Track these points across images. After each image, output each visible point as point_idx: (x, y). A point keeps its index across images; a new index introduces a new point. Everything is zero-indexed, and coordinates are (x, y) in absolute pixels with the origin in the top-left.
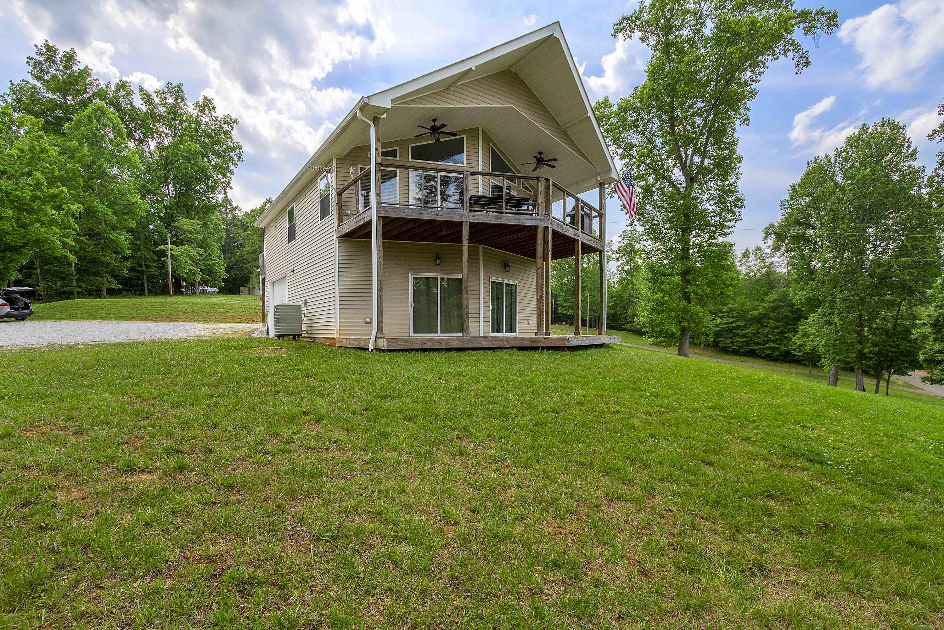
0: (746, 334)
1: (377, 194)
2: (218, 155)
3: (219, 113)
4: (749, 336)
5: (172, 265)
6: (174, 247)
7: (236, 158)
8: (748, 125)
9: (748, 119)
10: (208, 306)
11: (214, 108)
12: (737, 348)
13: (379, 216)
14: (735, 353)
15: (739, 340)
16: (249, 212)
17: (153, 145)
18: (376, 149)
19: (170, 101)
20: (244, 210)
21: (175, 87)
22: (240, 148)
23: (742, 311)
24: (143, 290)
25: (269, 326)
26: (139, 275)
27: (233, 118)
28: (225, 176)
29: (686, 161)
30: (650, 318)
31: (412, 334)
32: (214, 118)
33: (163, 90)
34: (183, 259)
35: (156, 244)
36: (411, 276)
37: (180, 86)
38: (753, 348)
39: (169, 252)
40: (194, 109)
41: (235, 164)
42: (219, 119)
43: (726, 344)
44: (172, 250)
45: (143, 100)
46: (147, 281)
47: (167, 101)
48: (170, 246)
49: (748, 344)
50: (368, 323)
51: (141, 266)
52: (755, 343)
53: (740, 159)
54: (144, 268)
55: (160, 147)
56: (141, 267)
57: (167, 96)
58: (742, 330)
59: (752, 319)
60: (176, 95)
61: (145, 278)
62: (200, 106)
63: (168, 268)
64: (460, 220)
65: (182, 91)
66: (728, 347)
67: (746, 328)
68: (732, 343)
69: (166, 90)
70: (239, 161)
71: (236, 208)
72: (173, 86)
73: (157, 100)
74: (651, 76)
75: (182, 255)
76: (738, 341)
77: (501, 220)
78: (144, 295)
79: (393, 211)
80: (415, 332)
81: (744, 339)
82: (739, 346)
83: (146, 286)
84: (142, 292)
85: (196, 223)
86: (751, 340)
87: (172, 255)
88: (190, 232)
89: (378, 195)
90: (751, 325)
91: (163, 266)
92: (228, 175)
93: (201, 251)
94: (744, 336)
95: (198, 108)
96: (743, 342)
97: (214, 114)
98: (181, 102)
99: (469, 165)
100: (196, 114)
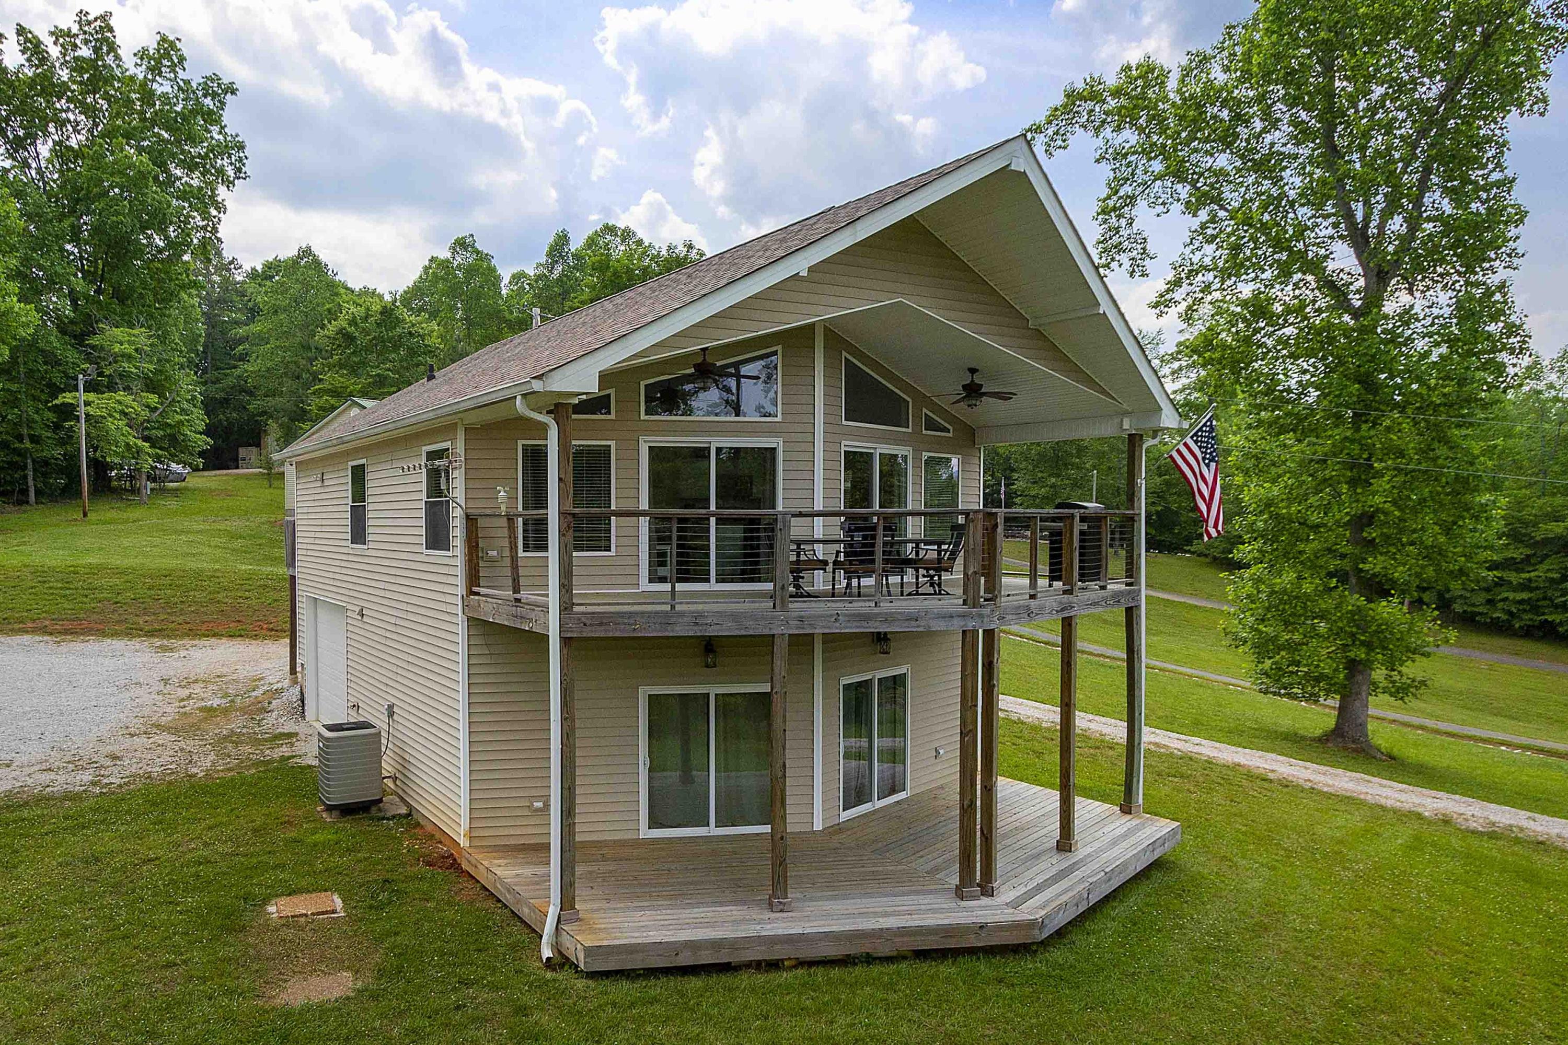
0: (1530, 580)
1: (562, 586)
2: (190, 167)
3: (193, 74)
4: (1537, 588)
5: (88, 435)
6: (92, 396)
7: (230, 172)
8: (1542, 114)
9: (1545, 101)
10: (167, 581)
11: (182, 59)
12: (1504, 617)
13: (566, 638)
14: (1498, 628)
15: (1511, 595)
16: (259, 268)
17: (44, 149)
18: (560, 479)
19: (85, 52)
20: (247, 267)
21: (96, 20)
22: (241, 147)
23: (1519, 520)
24: (25, 492)
25: (305, 690)
26: (16, 459)
27: (225, 81)
28: (206, 216)
29: (1366, 226)
30: (1261, 632)
31: (646, 832)
32: (181, 83)
33: (69, 29)
34: (111, 424)
35: (55, 390)
36: (644, 692)
37: (105, 17)
38: (1550, 618)
39: (82, 411)
40: (137, 64)
41: (229, 184)
42: (194, 85)
43: (1473, 605)
44: (87, 404)
45: (23, 52)
46: (35, 470)
47: (79, 53)
48: (83, 396)
49: (1535, 608)
50: (538, 810)
51: (20, 438)
52: (1556, 607)
53: (1521, 216)
54: (28, 444)
55: (61, 151)
56: (21, 441)
57: (78, 42)
58: (1519, 571)
59: (1546, 542)
60: (97, 40)
61: (30, 466)
62: (150, 58)
63: (79, 443)
64: (766, 632)
65: (111, 30)
66: (1480, 614)
67: (1530, 564)
68: (1490, 602)
69: (75, 29)
70: (239, 178)
71: (231, 263)
72: (91, 18)
73: (54, 51)
74: (1273, 22)
75: (111, 416)
76: (1506, 599)
77: (870, 624)
78: (27, 502)
79: (601, 624)
80: (654, 823)
81: (1525, 595)
82: (1511, 614)
83: (31, 482)
84: (21, 497)
85: (142, 336)
86: (1545, 598)
87: (87, 415)
88: (129, 357)
89: (566, 587)
90: (1547, 556)
91: (69, 439)
92: (214, 212)
93: (153, 399)
94: (1526, 586)
95: (145, 62)
96: (1521, 602)
97: (181, 74)
98: (108, 54)
99: (789, 418)
100: (141, 76)
